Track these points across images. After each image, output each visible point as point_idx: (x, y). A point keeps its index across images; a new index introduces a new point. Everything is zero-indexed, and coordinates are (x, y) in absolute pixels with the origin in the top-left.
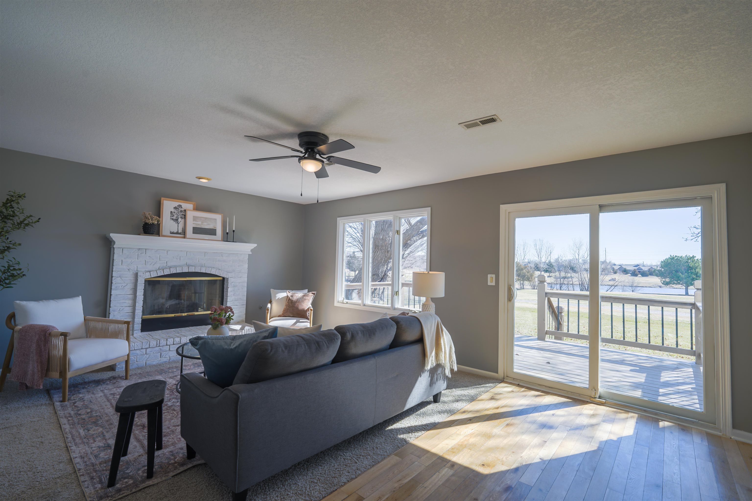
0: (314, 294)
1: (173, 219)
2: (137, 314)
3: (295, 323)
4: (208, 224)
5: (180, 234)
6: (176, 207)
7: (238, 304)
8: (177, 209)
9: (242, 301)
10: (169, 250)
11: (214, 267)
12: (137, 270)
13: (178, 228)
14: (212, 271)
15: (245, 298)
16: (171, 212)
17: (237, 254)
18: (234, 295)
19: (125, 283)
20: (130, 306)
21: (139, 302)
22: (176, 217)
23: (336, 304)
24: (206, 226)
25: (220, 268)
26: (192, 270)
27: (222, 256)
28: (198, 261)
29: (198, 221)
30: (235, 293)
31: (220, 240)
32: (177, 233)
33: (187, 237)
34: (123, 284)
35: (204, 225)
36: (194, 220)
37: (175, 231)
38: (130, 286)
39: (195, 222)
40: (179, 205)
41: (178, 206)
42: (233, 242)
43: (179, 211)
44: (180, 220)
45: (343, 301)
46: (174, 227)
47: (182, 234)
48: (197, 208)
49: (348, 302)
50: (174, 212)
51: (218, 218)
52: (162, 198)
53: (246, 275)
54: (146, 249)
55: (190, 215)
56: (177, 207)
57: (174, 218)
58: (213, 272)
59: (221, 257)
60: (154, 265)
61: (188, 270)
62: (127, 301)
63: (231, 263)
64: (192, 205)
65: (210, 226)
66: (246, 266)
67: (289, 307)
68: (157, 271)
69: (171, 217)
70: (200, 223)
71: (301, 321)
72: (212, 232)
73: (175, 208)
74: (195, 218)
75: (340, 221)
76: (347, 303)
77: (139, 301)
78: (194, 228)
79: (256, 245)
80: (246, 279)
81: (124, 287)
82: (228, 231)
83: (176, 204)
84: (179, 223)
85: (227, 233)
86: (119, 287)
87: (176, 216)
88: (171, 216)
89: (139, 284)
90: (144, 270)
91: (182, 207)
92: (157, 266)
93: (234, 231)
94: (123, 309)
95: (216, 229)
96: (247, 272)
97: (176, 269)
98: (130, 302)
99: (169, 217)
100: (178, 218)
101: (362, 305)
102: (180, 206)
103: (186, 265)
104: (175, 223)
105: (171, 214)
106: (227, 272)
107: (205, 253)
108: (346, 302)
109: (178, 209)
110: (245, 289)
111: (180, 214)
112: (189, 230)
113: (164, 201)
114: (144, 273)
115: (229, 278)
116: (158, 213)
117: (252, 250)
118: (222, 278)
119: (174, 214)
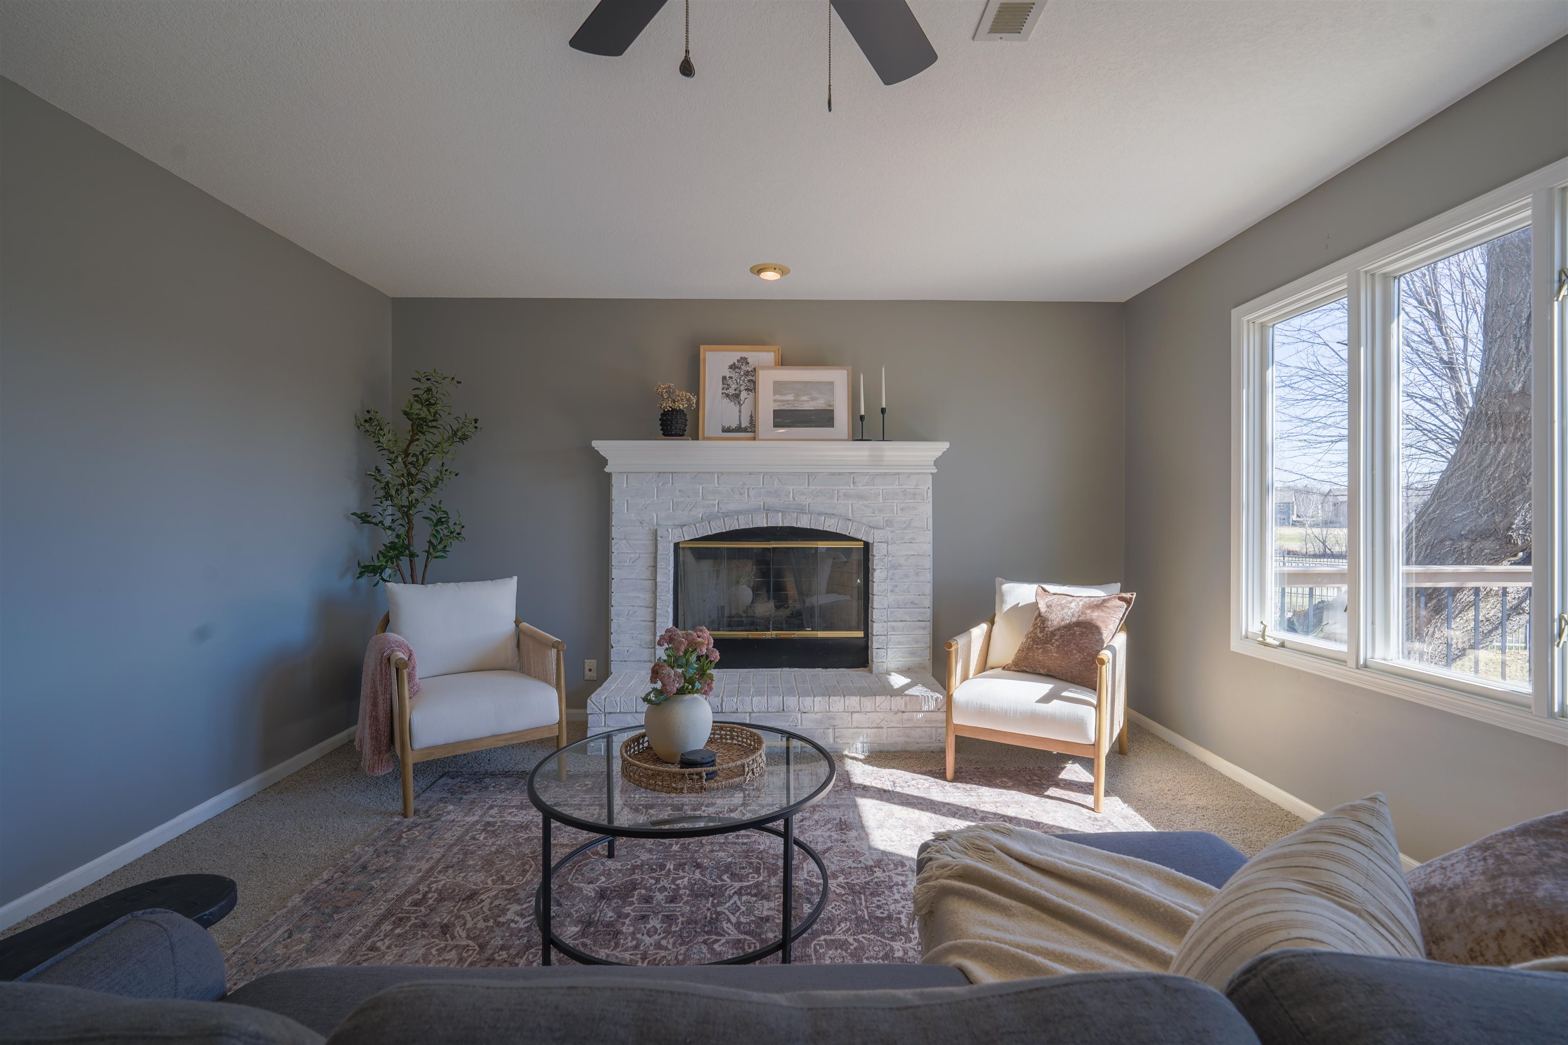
0: (1128, 601)
1: (727, 395)
2: (659, 626)
3: (1046, 699)
4: (813, 399)
5: (745, 430)
6: (734, 363)
7: (907, 618)
8: (737, 370)
9: (917, 610)
10: (722, 473)
11: (833, 513)
12: (657, 524)
13: (740, 416)
14: (827, 524)
15: (928, 602)
16: (724, 378)
17: (898, 474)
18: (892, 591)
19: (635, 553)
20: (648, 607)
21: (662, 598)
22: (735, 390)
23: (1236, 645)
24: (807, 404)
25: (850, 515)
26: (778, 521)
27: (854, 483)
28: (792, 499)
29: (785, 395)
30: (896, 586)
31: (846, 437)
32: (739, 429)
33: (760, 437)
34: (632, 556)
35: (803, 401)
36: (775, 394)
37: (734, 425)
38: (646, 560)
39: (778, 397)
40: (741, 358)
41: (738, 361)
42: (883, 440)
43: (742, 373)
44: (744, 395)
45: (1263, 636)
46: (730, 414)
47: (749, 430)
48: (783, 362)
49: (1286, 644)
50: (731, 378)
51: (838, 378)
52: (702, 348)
53: (929, 536)
54: (672, 473)
55: (767, 379)
56: (736, 363)
57: (731, 391)
58: (830, 526)
59: (852, 486)
60: (690, 510)
61: (767, 523)
62: (641, 595)
63: (881, 500)
64: (772, 354)
65: (819, 404)
66: (927, 509)
67: (1033, 640)
68: (697, 525)
69: (725, 391)
70: (790, 397)
71: (1065, 694)
72: (824, 418)
73: (733, 367)
74: (779, 387)
75: (1245, 319)
76: (1282, 645)
77: (662, 596)
78: (777, 414)
79: (945, 446)
80: (928, 548)
81: (634, 562)
82: (863, 413)
83: (732, 356)
84: (742, 402)
85: (862, 418)
86: (625, 562)
87: (734, 386)
88: (723, 389)
89: (661, 555)
90: (670, 523)
91: (748, 363)
92: (699, 513)
93: (883, 411)
94: (635, 612)
95: (833, 411)
96: (931, 527)
97: (738, 519)
98: (646, 597)
99: (720, 391)
100: (740, 391)
101: (1352, 663)
102: (744, 360)
103: (764, 509)
104: (732, 404)
105: (723, 384)
106: (870, 527)
107: (810, 475)
108: (1278, 643)
109: (739, 368)
110: (928, 576)
111: (744, 381)
112: (765, 418)
113: (707, 353)
114: (670, 530)
115: (875, 544)
116: (694, 383)
117: (937, 462)
118: (862, 543)
119: (730, 382)
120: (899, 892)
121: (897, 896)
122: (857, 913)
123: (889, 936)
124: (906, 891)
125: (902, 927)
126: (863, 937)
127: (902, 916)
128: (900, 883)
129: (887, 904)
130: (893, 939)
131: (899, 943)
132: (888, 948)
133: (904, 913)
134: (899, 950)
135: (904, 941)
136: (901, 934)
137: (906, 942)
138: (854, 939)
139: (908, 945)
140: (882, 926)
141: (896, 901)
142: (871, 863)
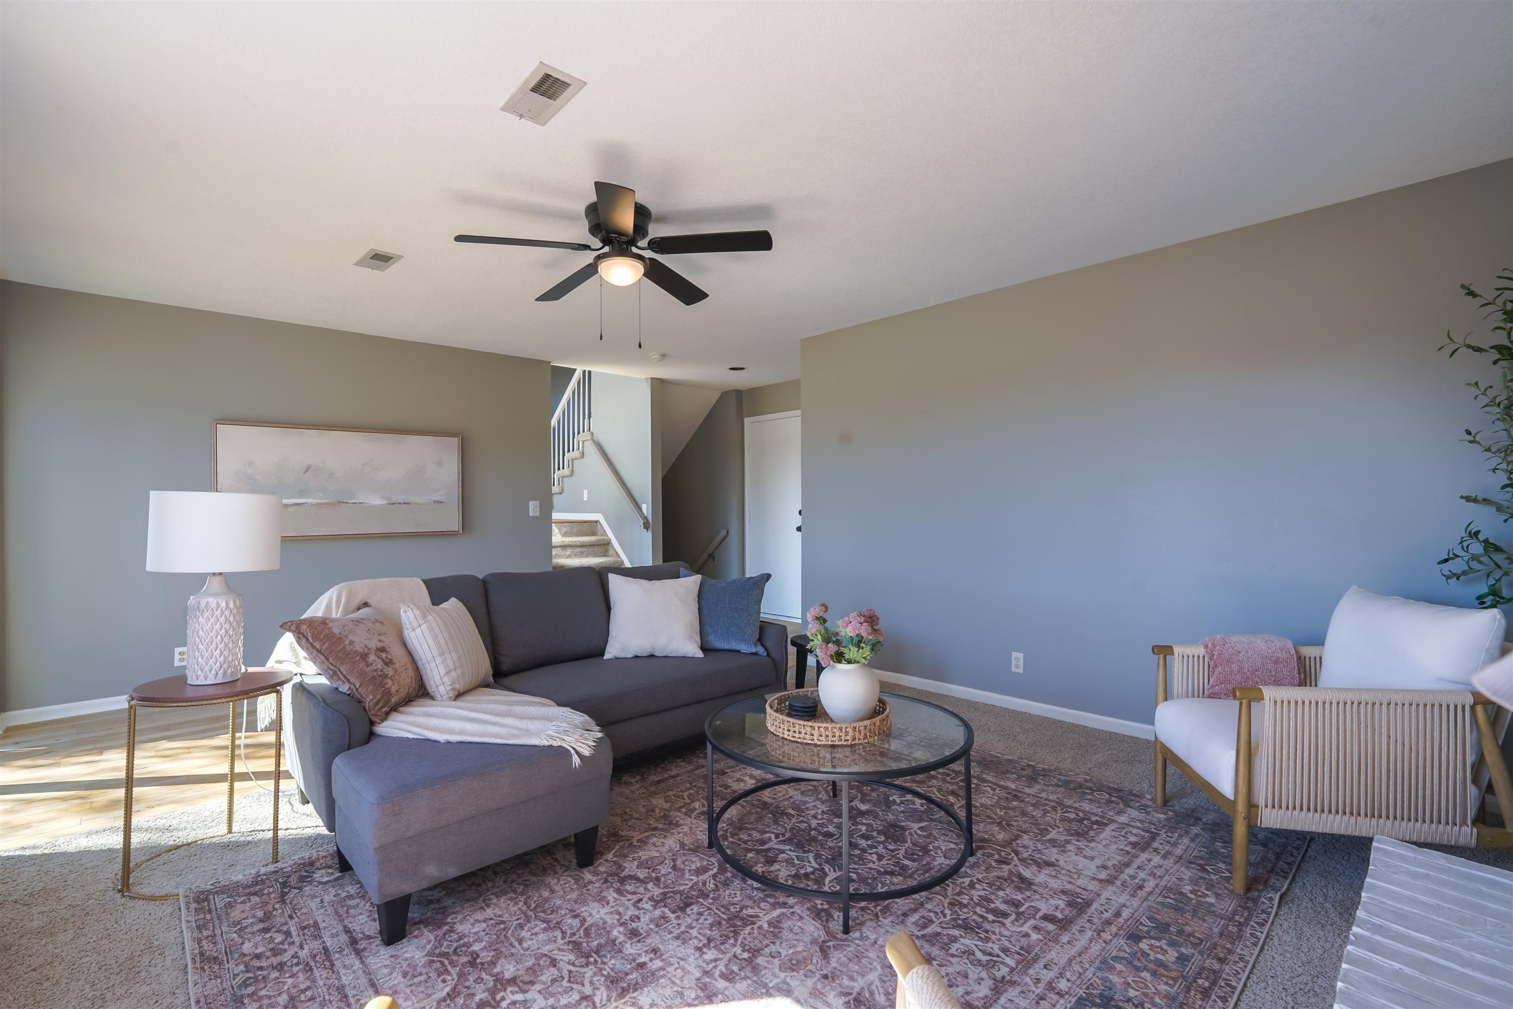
120: (696, 937)
121: (694, 932)
122: (712, 899)
123: (668, 895)
124: (691, 942)
125: (665, 906)
126: (687, 884)
127: (672, 916)
128: (705, 950)
129: (697, 920)
130: (664, 894)
131: (656, 893)
132: (662, 886)
133: (673, 919)
134: (653, 888)
135: (655, 897)
136: (661, 901)
137: (652, 897)
138: (692, 880)
139: (649, 895)
140: (681, 900)
141: (690, 927)
142: (760, 960)
